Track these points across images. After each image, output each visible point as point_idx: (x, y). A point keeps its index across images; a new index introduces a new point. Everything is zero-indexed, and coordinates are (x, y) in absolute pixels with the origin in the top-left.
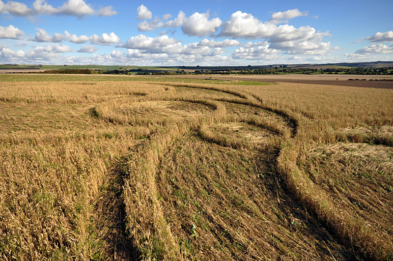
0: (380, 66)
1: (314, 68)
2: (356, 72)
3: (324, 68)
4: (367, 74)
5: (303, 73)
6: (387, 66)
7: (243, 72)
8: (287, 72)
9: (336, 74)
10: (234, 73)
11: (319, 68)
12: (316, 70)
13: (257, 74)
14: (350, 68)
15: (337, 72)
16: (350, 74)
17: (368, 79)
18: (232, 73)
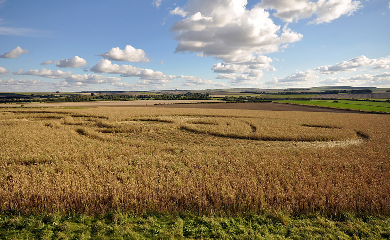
0: (177, 93)
1: (130, 94)
2: (161, 98)
3: (138, 95)
4: (169, 100)
5: (120, 100)
6: (181, 93)
7: (51, 99)
8: (104, 99)
9: (147, 100)
10: (38, 101)
11: (133, 95)
12: (131, 97)
13: (70, 101)
14: (157, 95)
15: (149, 98)
16: (157, 100)
17: (166, 104)
18: (34, 101)
